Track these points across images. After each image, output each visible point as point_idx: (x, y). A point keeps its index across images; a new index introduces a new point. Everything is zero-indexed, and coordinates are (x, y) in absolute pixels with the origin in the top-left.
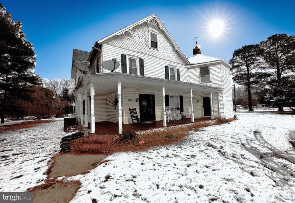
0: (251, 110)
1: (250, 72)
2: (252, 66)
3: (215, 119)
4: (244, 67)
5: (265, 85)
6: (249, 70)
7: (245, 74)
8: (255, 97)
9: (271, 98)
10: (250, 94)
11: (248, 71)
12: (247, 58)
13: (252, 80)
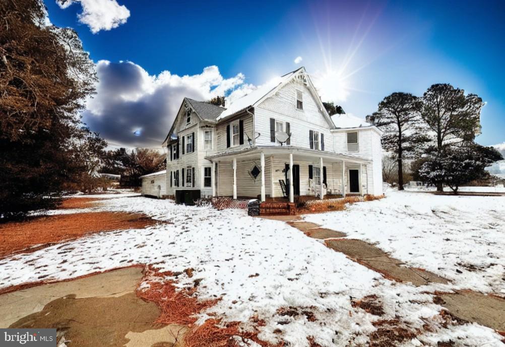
0: (401, 188)
1: (402, 133)
2: (405, 125)
3: (364, 195)
4: (395, 126)
5: (421, 153)
6: (402, 130)
7: (395, 136)
8: (407, 170)
9: (428, 173)
10: (400, 165)
11: (400, 132)
12: (399, 112)
13: (405, 146)
